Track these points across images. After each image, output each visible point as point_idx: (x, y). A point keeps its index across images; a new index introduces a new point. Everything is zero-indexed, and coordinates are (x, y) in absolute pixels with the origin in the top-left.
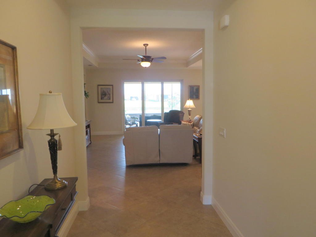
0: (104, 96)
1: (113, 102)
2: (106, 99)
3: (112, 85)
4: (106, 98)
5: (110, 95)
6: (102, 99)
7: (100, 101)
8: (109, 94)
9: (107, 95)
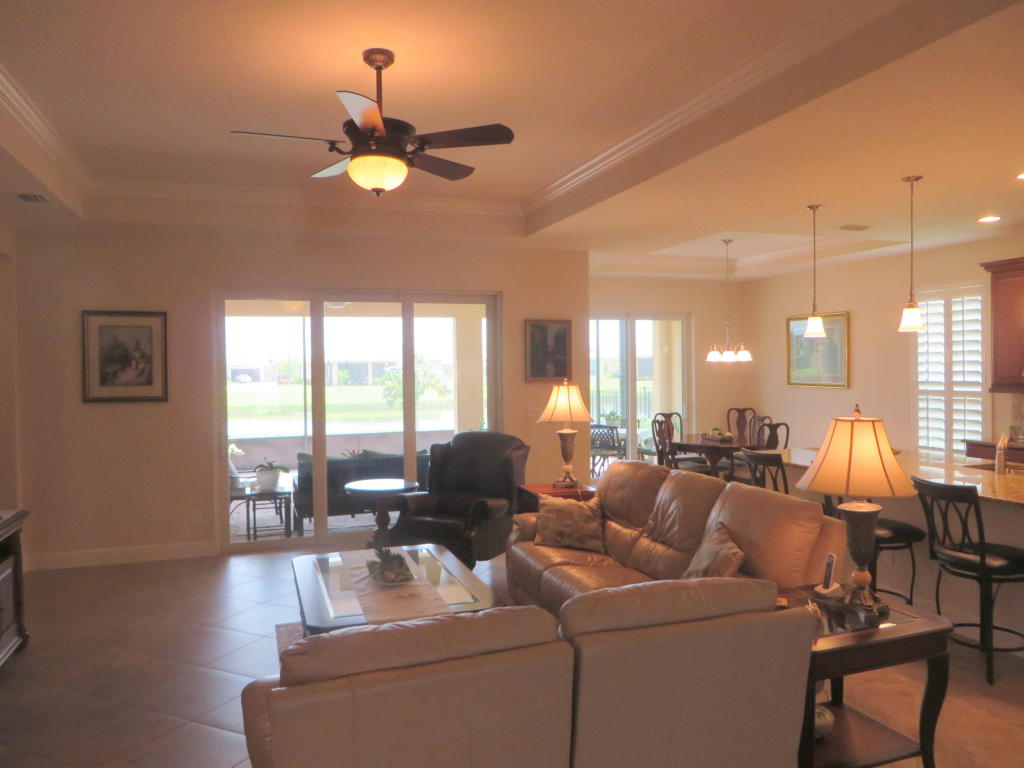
0: (116, 367)
1: (164, 399)
2: (127, 384)
3: (164, 315)
4: (129, 374)
5: (149, 360)
6: (104, 380)
7: (97, 391)
8: (143, 355)
9: (134, 363)
